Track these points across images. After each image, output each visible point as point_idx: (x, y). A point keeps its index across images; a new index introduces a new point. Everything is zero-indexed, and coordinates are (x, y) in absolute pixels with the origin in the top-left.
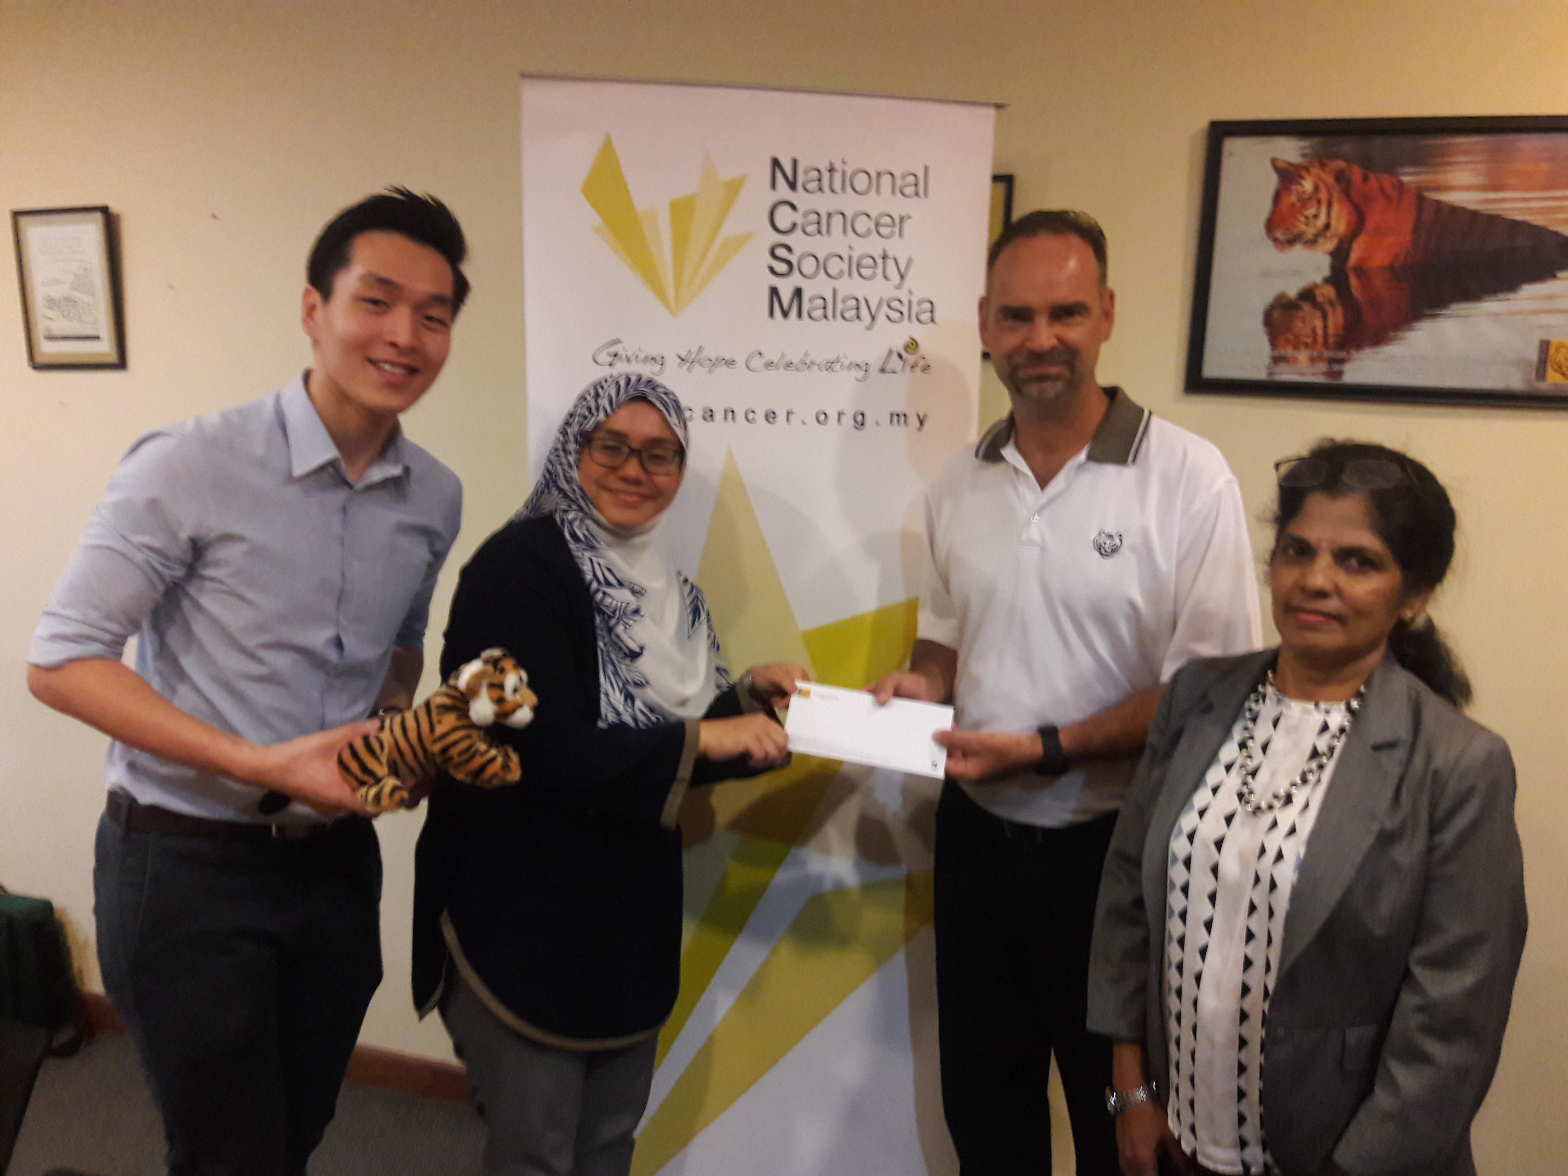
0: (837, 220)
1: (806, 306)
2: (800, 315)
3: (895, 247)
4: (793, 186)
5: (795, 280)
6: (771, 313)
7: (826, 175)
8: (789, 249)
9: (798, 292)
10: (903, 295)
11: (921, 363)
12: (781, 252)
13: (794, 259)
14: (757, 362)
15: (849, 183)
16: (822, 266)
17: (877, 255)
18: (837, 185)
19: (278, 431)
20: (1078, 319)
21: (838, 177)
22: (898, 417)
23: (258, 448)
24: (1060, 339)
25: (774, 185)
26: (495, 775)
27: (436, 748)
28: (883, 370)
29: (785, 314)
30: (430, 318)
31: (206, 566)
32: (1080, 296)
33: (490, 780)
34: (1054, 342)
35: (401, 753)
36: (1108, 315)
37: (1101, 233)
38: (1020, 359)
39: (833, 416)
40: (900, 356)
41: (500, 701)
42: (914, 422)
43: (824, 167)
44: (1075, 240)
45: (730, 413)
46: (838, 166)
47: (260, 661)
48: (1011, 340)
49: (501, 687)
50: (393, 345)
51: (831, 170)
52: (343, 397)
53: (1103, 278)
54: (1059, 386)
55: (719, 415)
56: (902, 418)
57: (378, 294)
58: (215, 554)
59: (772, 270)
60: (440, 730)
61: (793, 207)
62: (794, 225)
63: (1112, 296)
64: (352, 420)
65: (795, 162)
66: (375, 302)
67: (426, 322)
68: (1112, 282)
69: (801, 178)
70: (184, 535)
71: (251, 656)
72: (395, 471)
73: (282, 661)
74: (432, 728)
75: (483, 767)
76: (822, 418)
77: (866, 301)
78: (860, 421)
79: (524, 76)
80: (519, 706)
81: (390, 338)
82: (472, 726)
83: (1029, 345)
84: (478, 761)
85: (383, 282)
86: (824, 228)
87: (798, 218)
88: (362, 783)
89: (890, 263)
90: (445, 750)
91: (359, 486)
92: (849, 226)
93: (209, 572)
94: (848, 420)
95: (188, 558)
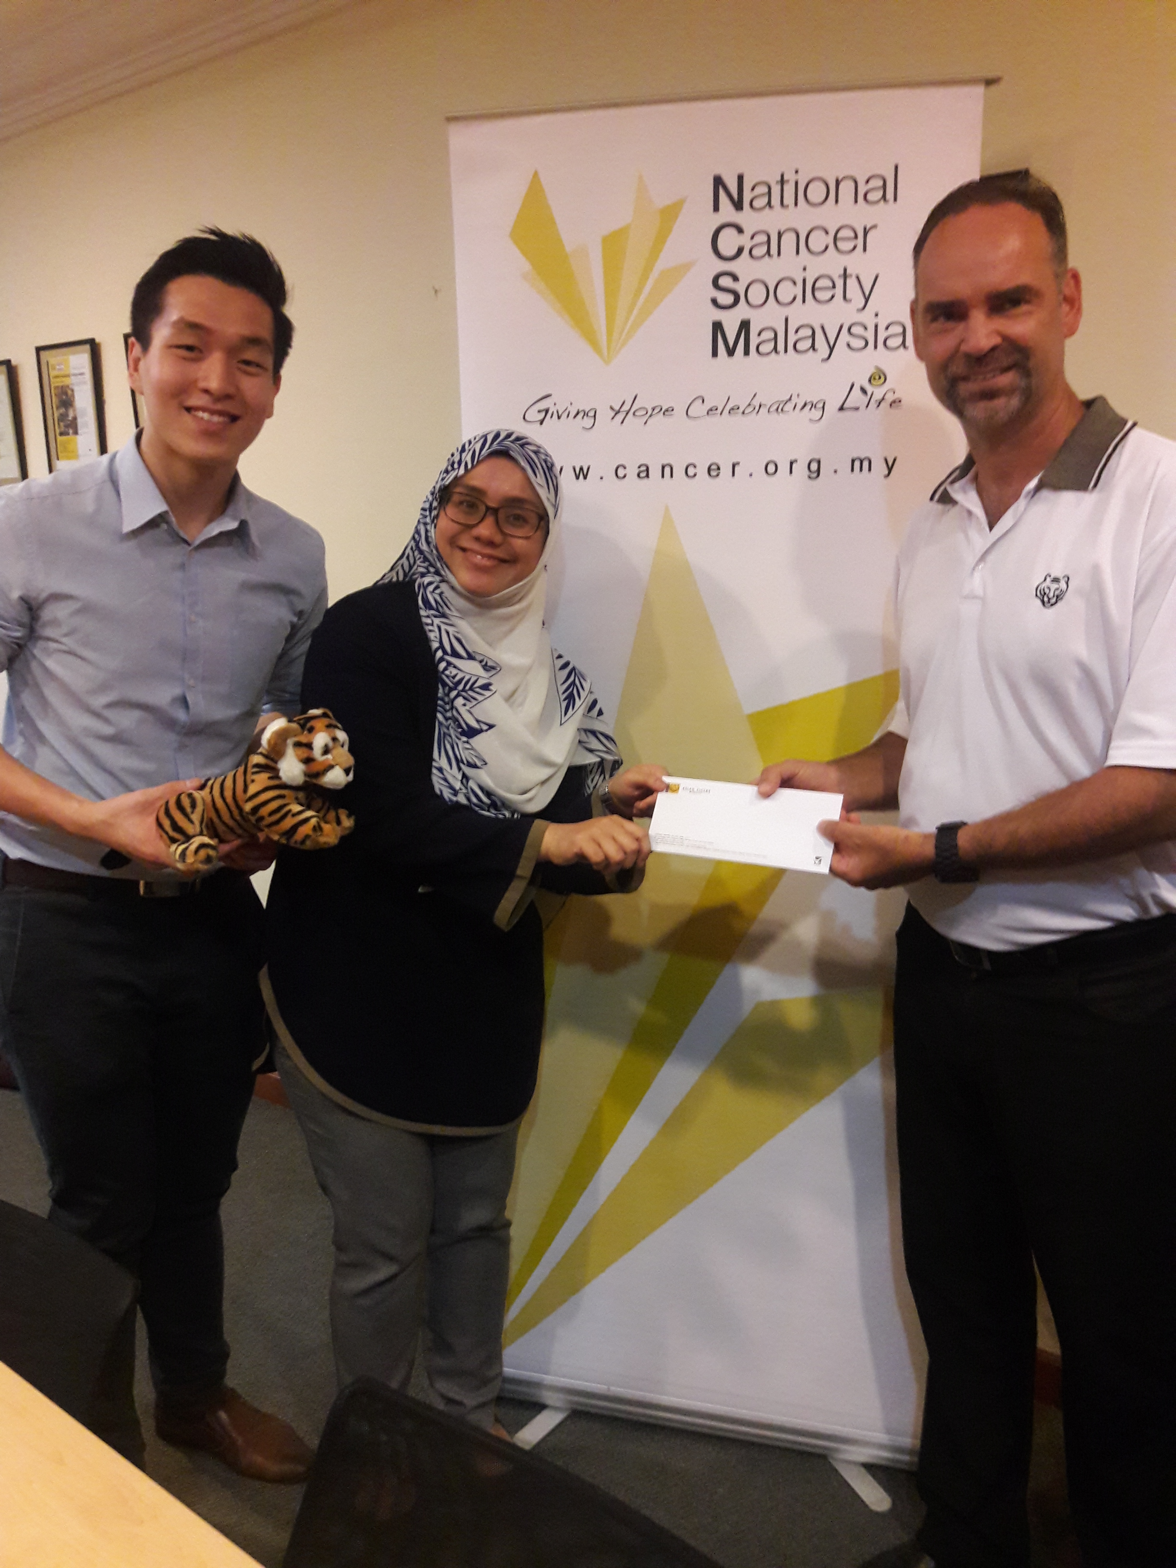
0: (789, 240)
1: (754, 341)
2: (747, 352)
3: (857, 263)
4: (738, 205)
5: (742, 312)
6: (715, 354)
7: (775, 190)
8: (735, 278)
9: (745, 326)
10: (867, 317)
11: (890, 397)
12: (725, 282)
13: (740, 288)
14: (698, 409)
15: (802, 193)
16: (771, 293)
17: (837, 273)
18: (789, 199)
19: (109, 486)
20: (1024, 308)
21: (789, 189)
22: (860, 463)
23: (89, 504)
24: (1005, 338)
25: (716, 208)
26: (307, 837)
27: (248, 807)
28: (841, 409)
29: (731, 352)
30: (247, 363)
31: (44, 625)
32: (1024, 278)
33: (303, 842)
34: (996, 340)
35: (217, 810)
36: (1073, 302)
37: (1054, 197)
38: (958, 368)
39: (784, 468)
40: (864, 391)
41: (308, 761)
42: (879, 468)
43: (774, 179)
44: (1014, 209)
45: (667, 469)
46: (790, 176)
47: (107, 721)
48: (944, 345)
49: (309, 746)
50: (206, 391)
51: (782, 182)
52: (170, 452)
53: (1060, 253)
54: (1015, 402)
55: (655, 472)
56: (866, 464)
57: (189, 340)
58: (47, 614)
59: (714, 302)
60: (253, 789)
61: (740, 230)
62: (740, 251)
63: (1076, 277)
64: (183, 473)
65: (740, 178)
66: (189, 348)
67: (244, 367)
68: (1073, 262)
69: (747, 196)
70: (15, 595)
71: (97, 715)
72: (233, 525)
73: (127, 720)
74: (245, 790)
75: (295, 828)
76: (771, 468)
77: (823, 328)
78: (815, 470)
79: (451, 119)
80: (331, 767)
81: (202, 384)
82: (284, 786)
83: (964, 348)
84: (289, 822)
85: (194, 326)
86: (774, 250)
87: (744, 240)
88: (173, 840)
89: (852, 283)
90: (255, 810)
91: (197, 542)
92: (803, 242)
93: (48, 632)
94: (800, 469)
95: (26, 619)
